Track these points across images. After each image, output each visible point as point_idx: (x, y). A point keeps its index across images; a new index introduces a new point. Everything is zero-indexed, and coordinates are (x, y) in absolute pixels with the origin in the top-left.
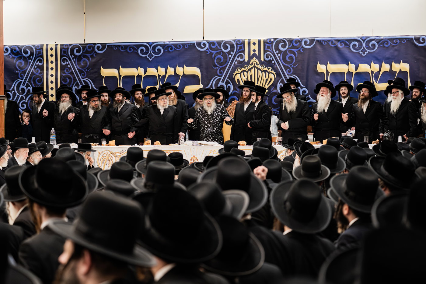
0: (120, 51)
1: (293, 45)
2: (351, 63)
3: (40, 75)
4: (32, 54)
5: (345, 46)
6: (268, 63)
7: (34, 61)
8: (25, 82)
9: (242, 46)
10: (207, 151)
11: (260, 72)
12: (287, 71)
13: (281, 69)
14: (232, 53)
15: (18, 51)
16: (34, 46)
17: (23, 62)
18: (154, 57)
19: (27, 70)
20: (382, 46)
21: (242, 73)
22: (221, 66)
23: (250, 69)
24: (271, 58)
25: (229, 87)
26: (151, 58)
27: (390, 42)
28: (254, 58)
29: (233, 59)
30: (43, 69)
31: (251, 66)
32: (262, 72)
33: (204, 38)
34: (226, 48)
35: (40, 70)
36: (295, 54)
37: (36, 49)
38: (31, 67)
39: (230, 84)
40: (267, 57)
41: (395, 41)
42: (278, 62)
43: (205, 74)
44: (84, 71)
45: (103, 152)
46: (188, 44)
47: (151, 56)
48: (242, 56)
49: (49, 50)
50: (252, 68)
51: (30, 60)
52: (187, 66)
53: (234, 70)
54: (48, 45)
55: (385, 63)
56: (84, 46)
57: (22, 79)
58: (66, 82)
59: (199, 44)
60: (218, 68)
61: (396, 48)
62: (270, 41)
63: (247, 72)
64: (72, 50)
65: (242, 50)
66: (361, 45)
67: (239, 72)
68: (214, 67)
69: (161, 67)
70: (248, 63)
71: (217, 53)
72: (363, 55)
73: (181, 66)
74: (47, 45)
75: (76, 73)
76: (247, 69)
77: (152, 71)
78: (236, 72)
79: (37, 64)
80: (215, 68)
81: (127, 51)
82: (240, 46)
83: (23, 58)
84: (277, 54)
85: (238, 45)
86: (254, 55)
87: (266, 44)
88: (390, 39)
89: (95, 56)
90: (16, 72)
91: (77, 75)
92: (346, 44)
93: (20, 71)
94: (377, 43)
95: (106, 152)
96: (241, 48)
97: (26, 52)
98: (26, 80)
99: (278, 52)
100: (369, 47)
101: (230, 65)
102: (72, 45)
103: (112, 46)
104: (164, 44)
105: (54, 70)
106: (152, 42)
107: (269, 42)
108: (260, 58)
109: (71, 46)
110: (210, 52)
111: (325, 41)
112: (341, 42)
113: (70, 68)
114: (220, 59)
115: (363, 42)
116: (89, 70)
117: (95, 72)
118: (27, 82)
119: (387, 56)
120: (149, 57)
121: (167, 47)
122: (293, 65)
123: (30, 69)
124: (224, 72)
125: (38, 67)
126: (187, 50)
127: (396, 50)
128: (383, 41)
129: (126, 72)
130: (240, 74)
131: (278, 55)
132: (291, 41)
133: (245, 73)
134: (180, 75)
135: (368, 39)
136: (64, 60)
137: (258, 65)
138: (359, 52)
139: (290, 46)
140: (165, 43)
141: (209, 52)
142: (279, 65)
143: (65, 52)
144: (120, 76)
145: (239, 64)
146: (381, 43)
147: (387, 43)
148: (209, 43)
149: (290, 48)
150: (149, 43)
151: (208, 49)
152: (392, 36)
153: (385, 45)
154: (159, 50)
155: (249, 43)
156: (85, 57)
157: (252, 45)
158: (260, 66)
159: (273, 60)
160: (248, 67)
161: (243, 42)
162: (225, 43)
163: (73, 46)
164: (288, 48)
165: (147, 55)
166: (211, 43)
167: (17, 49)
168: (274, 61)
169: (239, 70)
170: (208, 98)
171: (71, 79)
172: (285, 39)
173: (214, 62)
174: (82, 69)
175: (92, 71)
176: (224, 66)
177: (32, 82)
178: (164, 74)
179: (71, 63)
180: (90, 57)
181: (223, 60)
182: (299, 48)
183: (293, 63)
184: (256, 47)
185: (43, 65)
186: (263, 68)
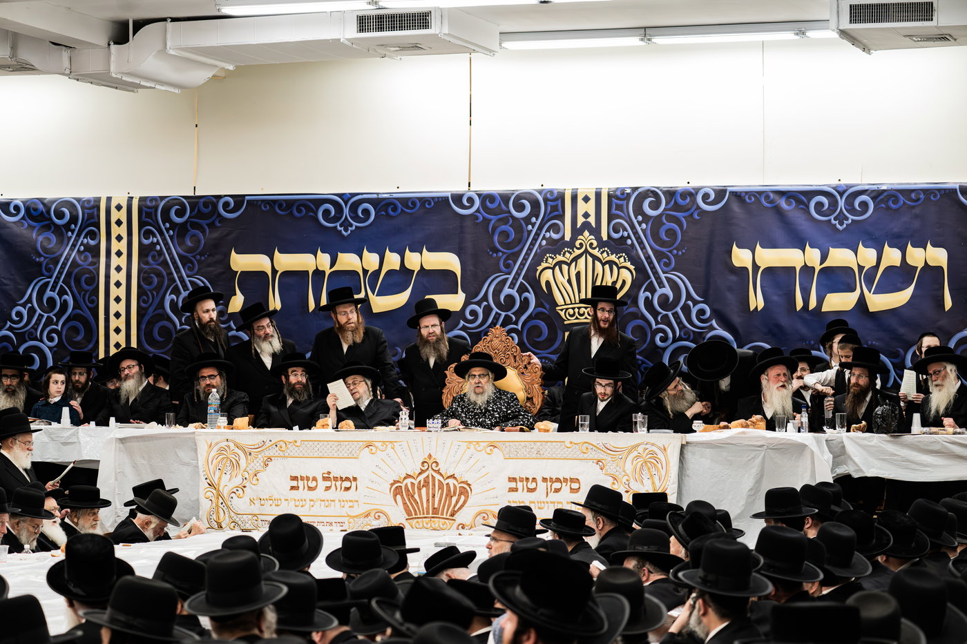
0: (275, 212)
1: (675, 202)
2: (811, 247)
3: (91, 268)
4: (74, 219)
5: (796, 206)
6: (617, 245)
7: (79, 235)
8: (56, 283)
9: (557, 205)
10: (459, 443)
11: (598, 265)
12: (662, 264)
13: (648, 258)
14: (534, 219)
15: (42, 211)
16: (78, 200)
17: (54, 238)
18: (354, 228)
19: (61, 255)
20: (883, 205)
21: (557, 267)
22: (509, 251)
23: (576, 259)
24: (625, 232)
25: (526, 299)
26: (346, 230)
27: (901, 198)
28: (586, 233)
29: (537, 234)
30: (97, 255)
31: (578, 252)
32: (603, 265)
33: (469, 186)
34: (520, 208)
35: (93, 257)
36: (680, 225)
37: (83, 207)
38: (72, 250)
39: (529, 292)
40: (616, 231)
41: (913, 196)
42: (641, 243)
43: (472, 268)
44: (193, 259)
45: (217, 444)
46: (433, 198)
47: (346, 225)
48: (556, 229)
49: (113, 210)
51: (70, 233)
52: (429, 250)
53: (539, 259)
54: (111, 198)
55: (890, 246)
56: (195, 201)
57: (51, 277)
58: (150, 283)
59: (458, 198)
60: (500, 254)
61: (917, 211)
62: (623, 194)
64: (166, 211)
65: (556, 213)
66: (834, 203)
67: (550, 266)
68: (491, 253)
69: (370, 251)
70: (571, 245)
71: (500, 220)
72: (838, 226)
73: (417, 249)
74: (109, 199)
75: (174, 263)
76: (568, 257)
77: (348, 261)
78: (544, 265)
79: (85, 241)
80: (495, 255)
81: (291, 213)
82: (555, 203)
83: (53, 229)
84: (640, 223)
85: (549, 203)
86: (586, 225)
87: (614, 200)
88: (902, 191)
89: (218, 224)
90: (38, 259)
91: (177, 268)
92: (799, 202)
93: (45, 258)
94: (872, 199)
95: (226, 443)
96: (554, 208)
97: (60, 215)
98: (58, 278)
99: (640, 218)
100: (854, 208)
101: (530, 249)
102: (167, 199)
103: (257, 201)
104: (378, 199)
105: (124, 256)
106: (350, 194)
107: (622, 197)
108: (600, 232)
109: (163, 202)
110: (483, 217)
111: (750, 194)
112: (789, 198)
113: (160, 253)
114: (505, 234)
115: (838, 197)
116: (203, 258)
117: (219, 262)
118: (60, 283)
119: (896, 230)
120: (342, 228)
121: (384, 205)
122: (676, 249)
123: (69, 253)
124: (515, 264)
125: (88, 248)
126: (429, 212)
127: (916, 216)
128: (885, 194)
129: (288, 261)
130: (553, 269)
131: (640, 226)
132: (670, 194)
134: (414, 271)
135: (851, 191)
136: (148, 234)
137: (595, 248)
138: (830, 220)
139: (670, 206)
140: (380, 196)
141: (481, 218)
142: (643, 248)
143: (149, 215)
144: (274, 271)
145: (550, 247)
146: (882, 200)
147: (896, 201)
148: (481, 198)
149: (670, 210)
150: (344, 197)
151: (478, 211)
152: (908, 184)
153: (891, 203)
154: (366, 212)
155: (574, 198)
156: (196, 226)
157: (580, 202)
158: (599, 250)
159: (629, 237)
160: (570, 253)
161: (561, 197)
162: (519, 197)
163: (168, 201)
164: (665, 209)
165: (338, 224)
166: (486, 198)
167: (41, 207)
168: (632, 241)
169: (550, 260)
171: (163, 277)
172: (658, 188)
173: (493, 242)
174: (189, 255)
175: (211, 260)
176: (516, 249)
177: (73, 284)
178: (377, 267)
179: (164, 240)
180: (206, 227)
181: (513, 236)
182: (689, 210)
183: (675, 245)
184: (590, 207)
185: (98, 245)
186: (605, 257)
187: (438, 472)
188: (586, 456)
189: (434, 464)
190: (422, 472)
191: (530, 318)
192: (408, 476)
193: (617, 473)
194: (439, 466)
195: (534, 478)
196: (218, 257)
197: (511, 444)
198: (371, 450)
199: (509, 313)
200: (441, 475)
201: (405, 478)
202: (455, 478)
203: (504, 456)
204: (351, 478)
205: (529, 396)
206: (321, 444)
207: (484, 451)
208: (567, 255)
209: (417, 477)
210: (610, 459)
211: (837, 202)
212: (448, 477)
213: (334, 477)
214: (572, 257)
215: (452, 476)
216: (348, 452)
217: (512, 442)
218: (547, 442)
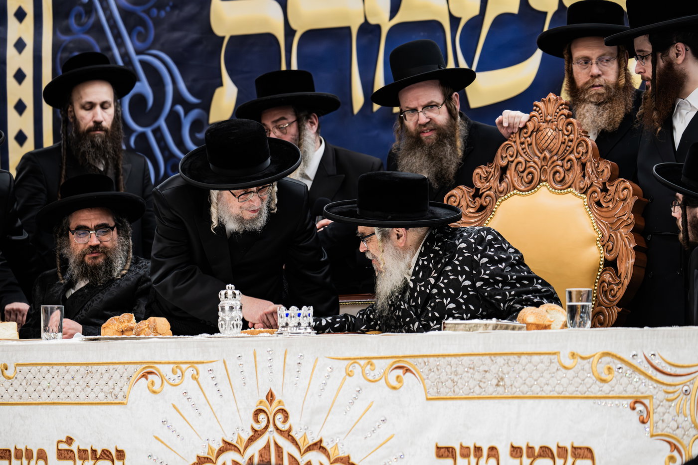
10: (331, 363)
44: (144, 15)
75: (114, 27)
77: (422, 2)
91: (118, 36)
105: (29, 19)
113: (90, 8)
116: (162, 14)
117: (190, 20)
134: (545, 14)
144: (289, 32)
174: (138, 9)
175: (176, 16)
178: (476, 11)
187: (287, 434)
188: (606, 387)
189: (280, 416)
190: (256, 435)
192: (228, 446)
193: (679, 432)
194: (291, 420)
195: (492, 449)
196: (189, 10)
197: (442, 361)
198: (153, 383)
200: (294, 441)
201: (221, 451)
202: (323, 450)
203: (427, 393)
204: (114, 453)
205: (610, 257)
206: (53, 370)
207: (383, 380)
209: (246, 448)
210: (661, 396)
212: (310, 448)
213: (79, 450)
215: (318, 446)
216: (106, 389)
217: (444, 356)
218: (520, 354)
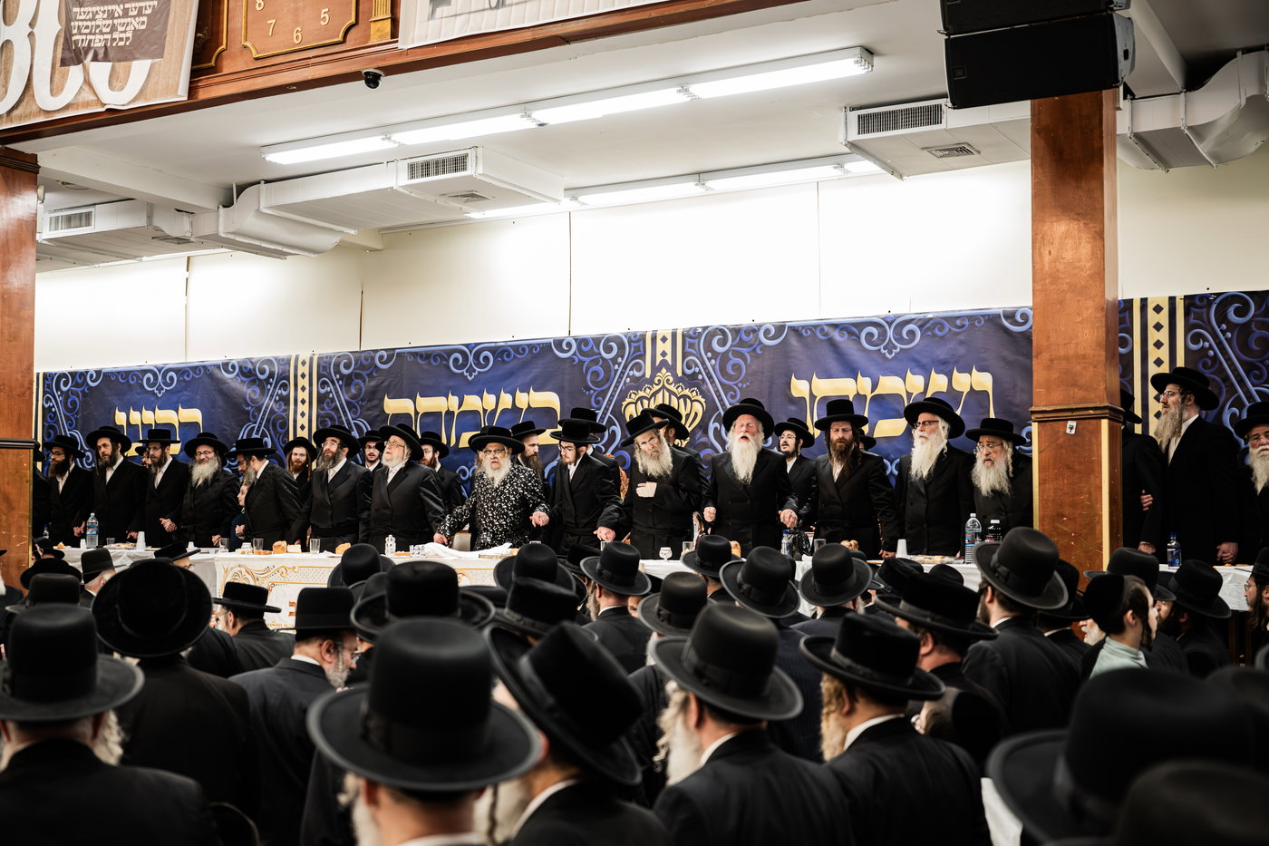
0: (418, 362)
1: (741, 339)
2: (863, 375)
3: (284, 414)
4: (271, 375)
5: (848, 339)
6: (690, 380)
7: (275, 387)
8: (259, 427)
9: (639, 346)
11: (674, 399)
12: (729, 397)
13: (717, 392)
14: (620, 360)
15: (250, 369)
16: (276, 358)
17: (258, 391)
18: (477, 373)
19: (263, 404)
20: (930, 333)
21: (639, 403)
22: (599, 388)
23: (654, 395)
24: (697, 368)
27: (947, 326)
28: (664, 370)
29: (622, 373)
30: (287, 403)
31: (656, 388)
32: (678, 398)
33: (569, 332)
34: (609, 349)
35: (285, 405)
36: (745, 360)
37: (279, 364)
38: (270, 400)
39: (616, 425)
40: (689, 368)
41: (958, 322)
42: (710, 377)
44: (356, 403)
45: (232, 569)
46: (539, 344)
47: (471, 371)
48: (638, 367)
49: (300, 365)
50: (657, 392)
51: (269, 386)
52: (535, 390)
53: (623, 396)
55: (937, 373)
56: (359, 355)
57: (255, 423)
59: (558, 343)
60: (592, 391)
61: (962, 337)
62: (695, 333)
63: (649, 400)
64: (337, 365)
65: (639, 353)
66: (883, 334)
67: (633, 400)
68: (586, 391)
69: (488, 392)
70: (651, 381)
71: (592, 361)
72: (888, 355)
73: (525, 390)
74: (297, 357)
75: (343, 408)
76: (648, 393)
77: (472, 402)
78: (628, 400)
79: (280, 392)
80: (588, 393)
81: (430, 363)
82: (636, 345)
83: (258, 383)
84: (709, 359)
85: (633, 344)
86: (664, 363)
87: (688, 339)
88: (945, 318)
89: (375, 374)
90: (246, 408)
91: (344, 412)
92: (851, 333)
93: (252, 407)
94: (919, 327)
96: (637, 349)
97: (262, 372)
98: (261, 423)
99: (710, 355)
100: (902, 337)
101: (616, 387)
102: (338, 355)
103: (404, 353)
104: (495, 347)
105: (307, 403)
106: (473, 343)
107: (694, 335)
108: (676, 370)
109: (335, 358)
110: (579, 360)
111: (806, 327)
112: (841, 330)
113: (333, 400)
114: (596, 373)
115: (887, 327)
116: (364, 403)
117: (376, 406)
118: (262, 427)
119: (942, 357)
120: (468, 374)
121: (500, 352)
122: (740, 382)
123: (268, 403)
124: (604, 400)
125: (282, 397)
126: (535, 357)
127: (961, 343)
128: (932, 322)
129: (427, 404)
130: (636, 403)
131: (710, 362)
132: (736, 331)
133: (646, 402)
134: (523, 409)
135: (898, 321)
136: (324, 384)
138: (880, 350)
139: (735, 343)
140: (498, 344)
141: (577, 361)
142: (713, 382)
143: (324, 368)
144: (417, 413)
145: (633, 384)
146: (928, 328)
147: (942, 328)
148: (578, 342)
149: (735, 346)
150: (469, 346)
151: (574, 354)
152: (953, 312)
153: (937, 331)
154: (486, 358)
155: (654, 339)
156: (358, 376)
157: (659, 342)
158: (675, 386)
159: (700, 372)
160: (650, 389)
161: (643, 337)
162: (609, 340)
163: (339, 357)
164: (731, 346)
165: (465, 370)
166: (582, 342)
167: (250, 366)
168: (703, 376)
169: (633, 396)
170: (492, 449)
172: (725, 326)
173: (586, 381)
174: (353, 401)
175: (369, 405)
176: (606, 386)
177: (271, 428)
178: (494, 407)
179: (336, 389)
180: (366, 377)
181: (602, 375)
182: (752, 345)
183: (741, 378)
184: (667, 347)
185: (289, 394)
186: (679, 391)
191: (617, 449)
196: (375, 402)
199: (600, 445)
208: (648, 390)
211: (886, 331)
214: (652, 392)
